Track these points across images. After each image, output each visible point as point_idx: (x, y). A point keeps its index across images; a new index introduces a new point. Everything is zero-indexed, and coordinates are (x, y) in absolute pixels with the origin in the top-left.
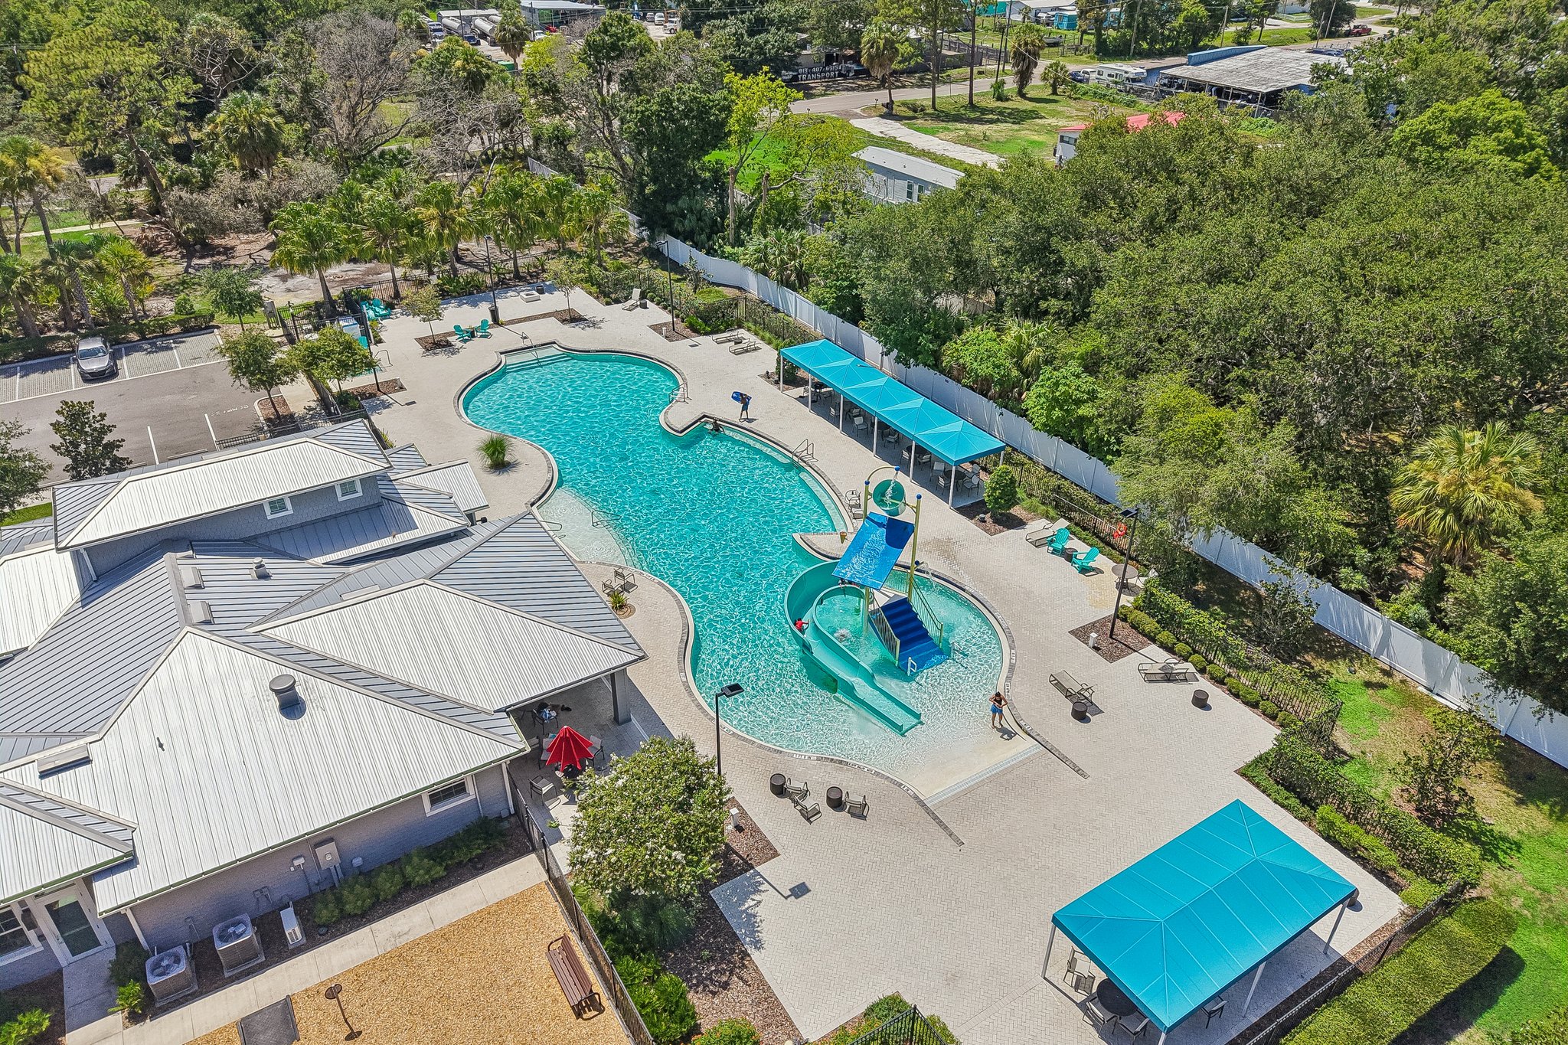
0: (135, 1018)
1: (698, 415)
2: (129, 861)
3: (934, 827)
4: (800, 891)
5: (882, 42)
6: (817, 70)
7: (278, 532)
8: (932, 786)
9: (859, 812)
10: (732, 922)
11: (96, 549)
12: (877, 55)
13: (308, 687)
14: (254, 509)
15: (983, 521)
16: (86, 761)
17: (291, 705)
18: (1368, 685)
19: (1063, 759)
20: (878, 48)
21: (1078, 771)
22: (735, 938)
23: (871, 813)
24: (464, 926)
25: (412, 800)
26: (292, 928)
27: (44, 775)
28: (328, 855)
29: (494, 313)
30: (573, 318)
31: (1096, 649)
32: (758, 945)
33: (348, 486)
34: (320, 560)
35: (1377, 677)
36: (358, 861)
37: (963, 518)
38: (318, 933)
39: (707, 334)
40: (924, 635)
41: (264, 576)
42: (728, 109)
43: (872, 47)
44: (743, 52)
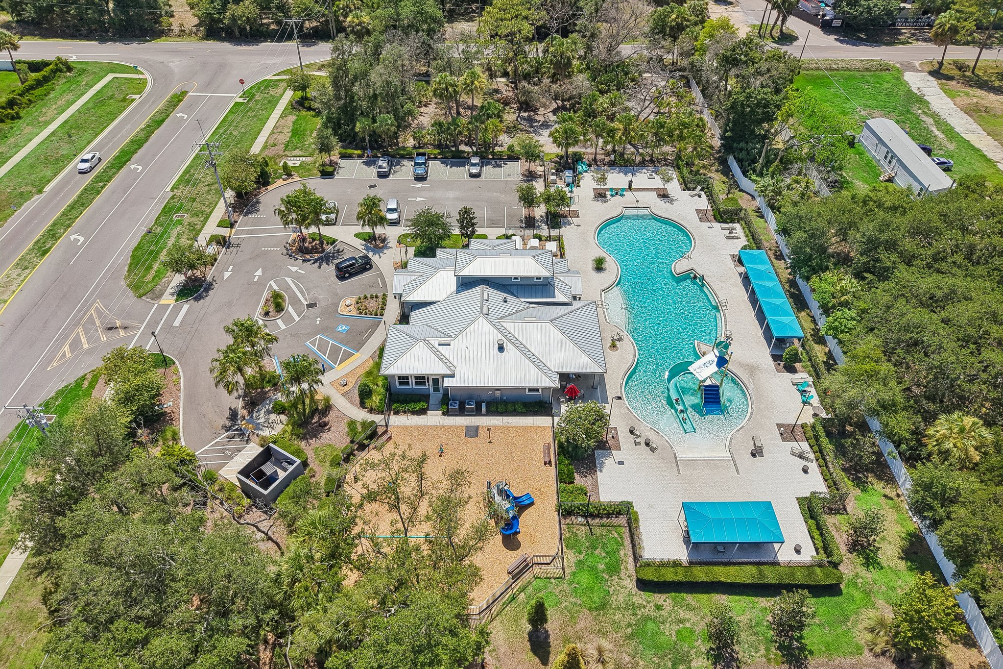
0: (444, 414)
1: (690, 268)
2: (453, 376)
3: (674, 465)
4: (621, 463)
5: (948, 26)
6: (912, 20)
7: (514, 285)
8: (682, 453)
9: (653, 450)
10: (597, 461)
12: (941, 34)
13: (508, 346)
14: (509, 278)
15: (779, 364)
16: (449, 345)
17: (501, 348)
18: (885, 496)
19: (735, 465)
20: (944, 29)
21: (737, 471)
22: (595, 466)
23: (656, 452)
24: (526, 428)
25: (524, 389)
26: (484, 409)
27: (439, 345)
28: (498, 393)
29: (630, 183)
30: (664, 195)
31: (782, 434)
32: (601, 471)
33: (539, 278)
34: (523, 300)
35: (893, 495)
36: (505, 398)
37: (771, 359)
38: (490, 413)
39: (719, 222)
40: (719, 402)
41: (505, 302)
43: (940, 28)
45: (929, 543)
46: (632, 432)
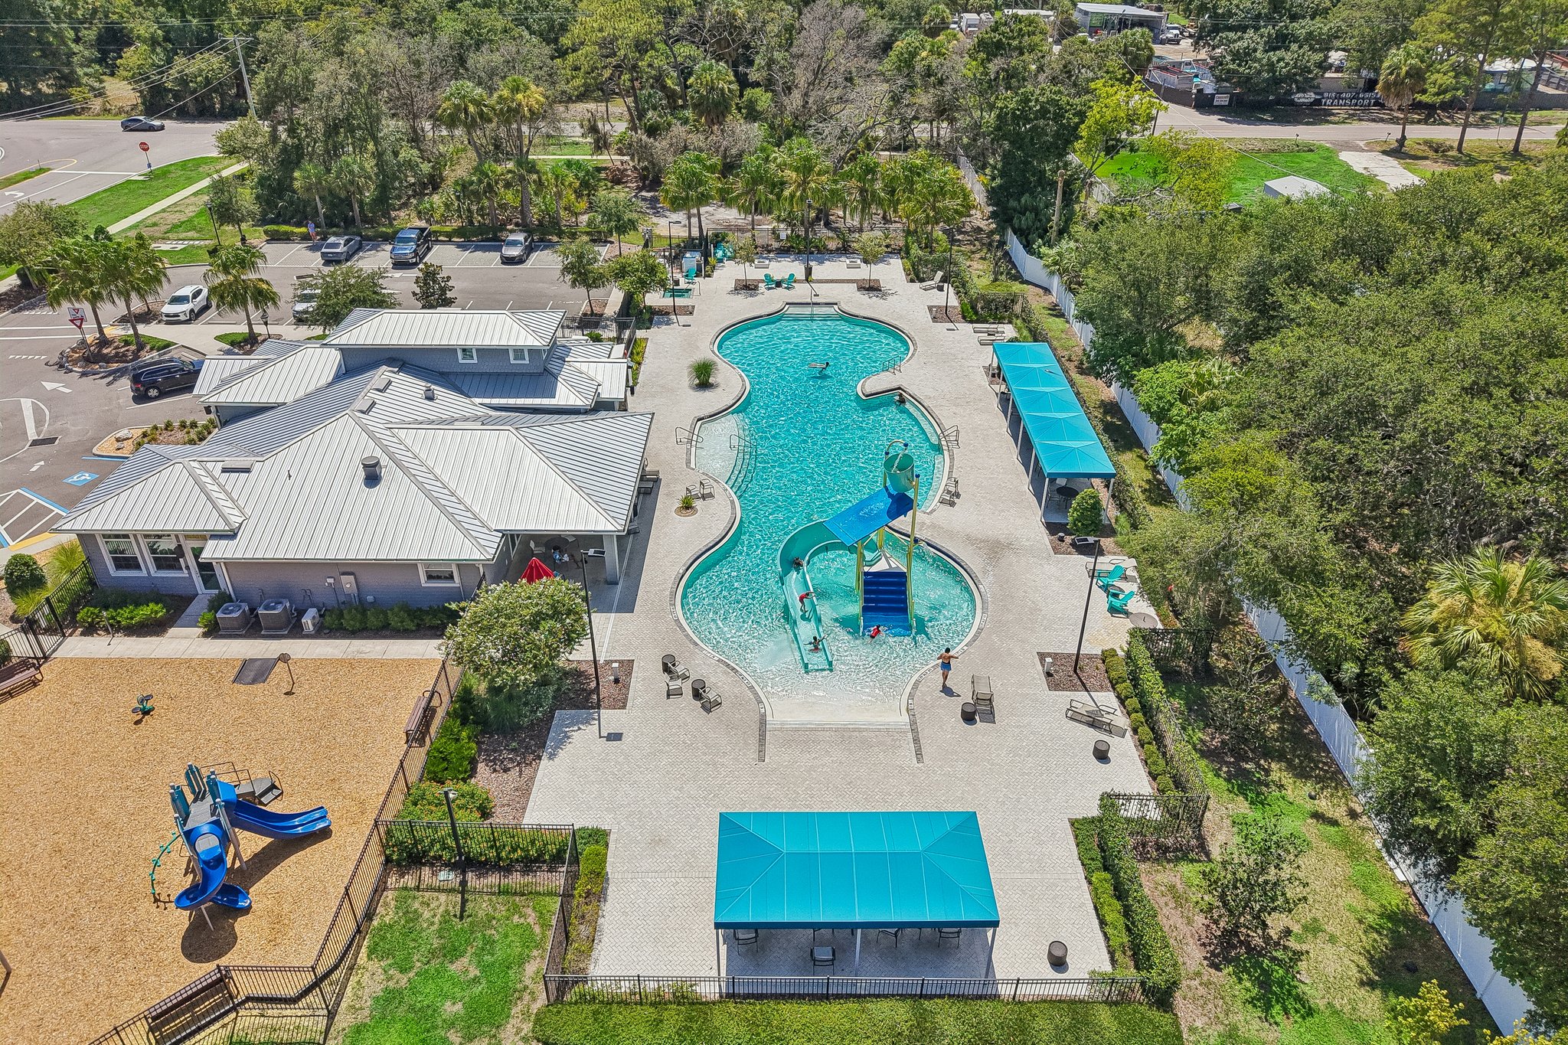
0: (206, 635)
1: (895, 385)
2: (231, 535)
3: (754, 741)
4: (615, 737)
5: (1405, 69)
6: (1348, 95)
7: (465, 374)
9: (709, 707)
10: (552, 734)
11: (346, 351)
12: (1395, 83)
13: (388, 471)
14: (449, 351)
15: (1061, 540)
16: (247, 471)
17: (372, 477)
18: (1317, 816)
19: (916, 740)
20: (1398, 75)
21: (919, 755)
22: (543, 746)
23: (716, 712)
24: (396, 664)
25: (411, 566)
26: (308, 621)
27: (225, 470)
28: (348, 583)
29: (809, 271)
30: (871, 288)
31: (1049, 674)
32: (552, 757)
33: (519, 352)
34: (477, 401)
35: (1339, 813)
36: (370, 598)
37: (1043, 529)
38: (323, 631)
39: (971, 322)
40: (904, 610)
41: (430, 398)
42: (1082, 115)
43: (1391, 73)
44: (1250, 68)
45: (1448, 939)
46: (666, 669)
